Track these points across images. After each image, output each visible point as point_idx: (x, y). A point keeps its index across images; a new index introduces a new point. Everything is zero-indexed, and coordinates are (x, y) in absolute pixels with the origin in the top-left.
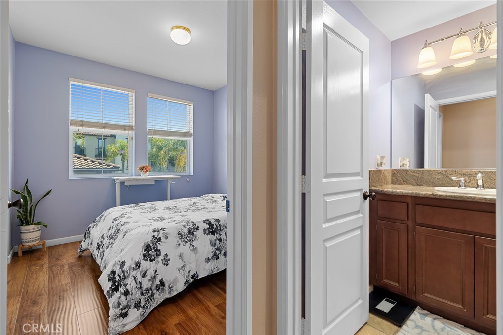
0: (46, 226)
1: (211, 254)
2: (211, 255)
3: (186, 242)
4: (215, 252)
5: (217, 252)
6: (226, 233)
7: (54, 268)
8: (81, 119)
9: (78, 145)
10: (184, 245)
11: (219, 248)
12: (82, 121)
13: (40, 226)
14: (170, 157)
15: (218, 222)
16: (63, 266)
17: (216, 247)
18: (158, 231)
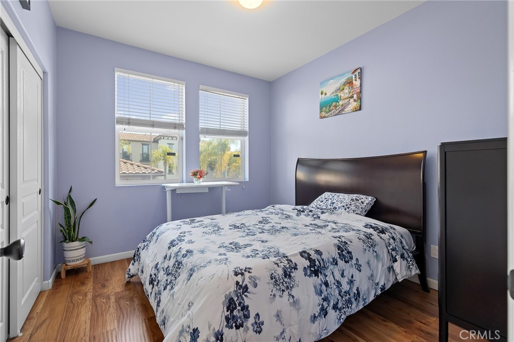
0: (91, 242)
1: (318, 308)
2: (317, 310)
3: (283, 291)
4: (322, 305)
5: (325, 304)
6: (333, 273)
7: (98, 299)
8: (128, 117)
9: (125, 150)
10: (281, 296)
11: (327, 297)
12: (129, 119)
13: (85, 242)
14: (209, 161)
15: (321, 256)
16: (108, 298)
17: (323, 296)
18: (242, 274)
